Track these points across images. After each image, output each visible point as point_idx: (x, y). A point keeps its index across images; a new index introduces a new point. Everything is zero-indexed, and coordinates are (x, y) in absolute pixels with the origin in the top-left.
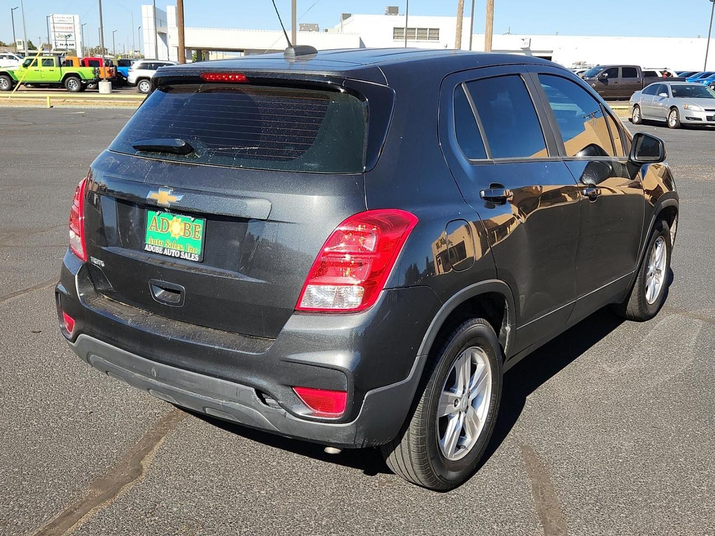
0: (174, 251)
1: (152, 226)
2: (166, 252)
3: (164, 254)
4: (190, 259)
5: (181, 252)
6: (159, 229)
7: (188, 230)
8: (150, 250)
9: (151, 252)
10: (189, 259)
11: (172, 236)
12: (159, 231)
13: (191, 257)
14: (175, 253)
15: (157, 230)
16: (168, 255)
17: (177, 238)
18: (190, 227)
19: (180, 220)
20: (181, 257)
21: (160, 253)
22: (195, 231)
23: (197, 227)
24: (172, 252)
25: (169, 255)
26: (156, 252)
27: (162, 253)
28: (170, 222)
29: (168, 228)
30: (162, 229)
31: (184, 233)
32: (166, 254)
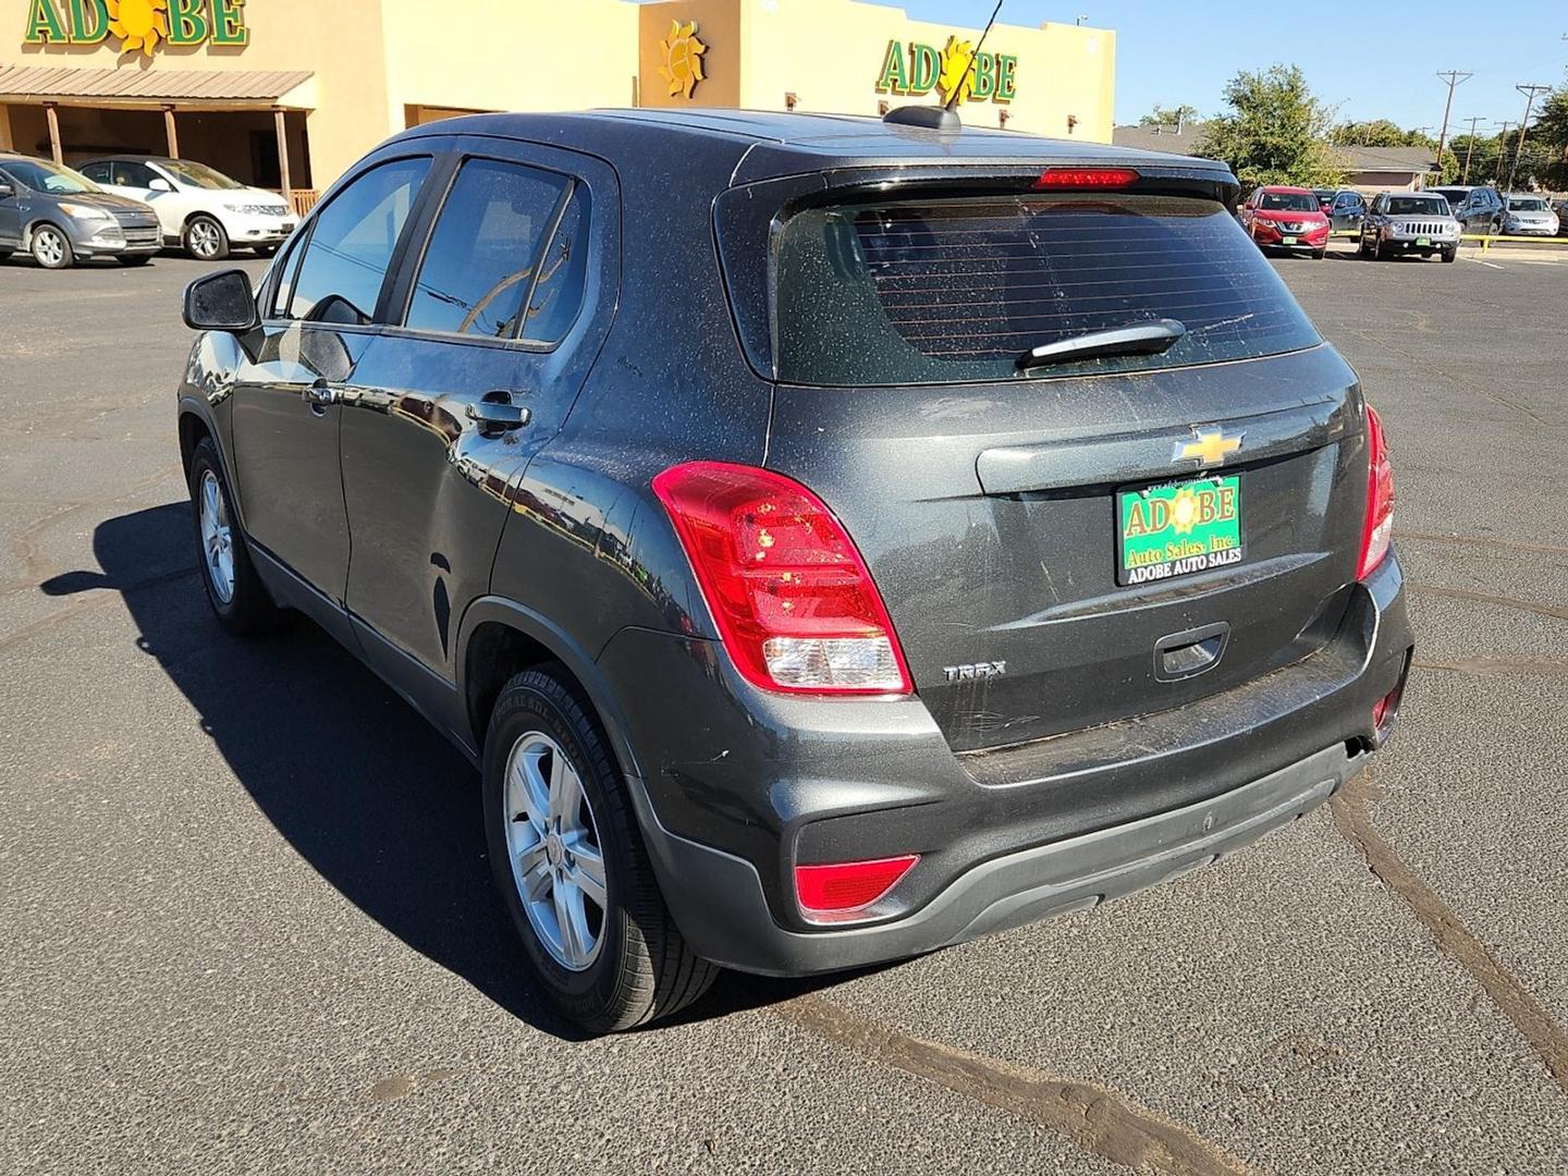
0: (1194, 560)
1: (1132, 526)
2: (1178, 569)
3: (1176, 573)
4: (1228, 562)
5: (1207, 556)
6: (1148, 526)
7: (1208, 507)
8: (1144, 579)
9: (1147, 581)
10: (1225, 562)
11: (1178, 530)
12: (1149, 532)
13: (1227, 557)
14: (1196, 563)
15: (1143, 531)
16: (1184, 574)
17: (1189, 532)
18: (1212, 498)
19: (1191, 492)
20: (1211, 565)
21: (1167, 575)
22: (1223, 503)
23: (1226, 493)
24: (1191, 564)
25: (1187, 571)
26: (1158, 577)
27: (1170, 574)
28: (1169, 502)
29: (1167, 519)
30: (1154, 526)
31: (1202, 516)
32: (1181, 572)
